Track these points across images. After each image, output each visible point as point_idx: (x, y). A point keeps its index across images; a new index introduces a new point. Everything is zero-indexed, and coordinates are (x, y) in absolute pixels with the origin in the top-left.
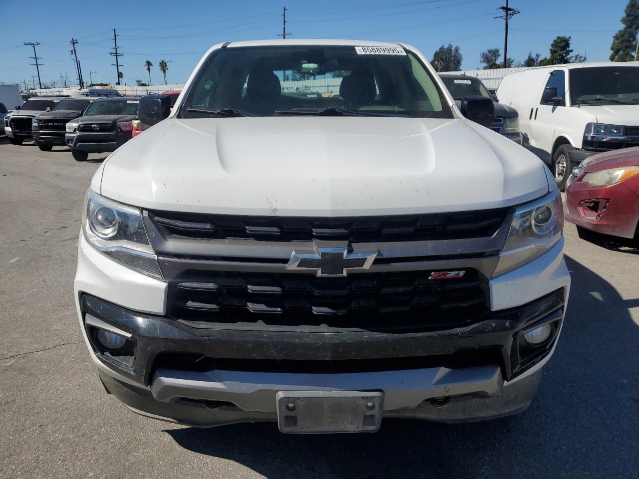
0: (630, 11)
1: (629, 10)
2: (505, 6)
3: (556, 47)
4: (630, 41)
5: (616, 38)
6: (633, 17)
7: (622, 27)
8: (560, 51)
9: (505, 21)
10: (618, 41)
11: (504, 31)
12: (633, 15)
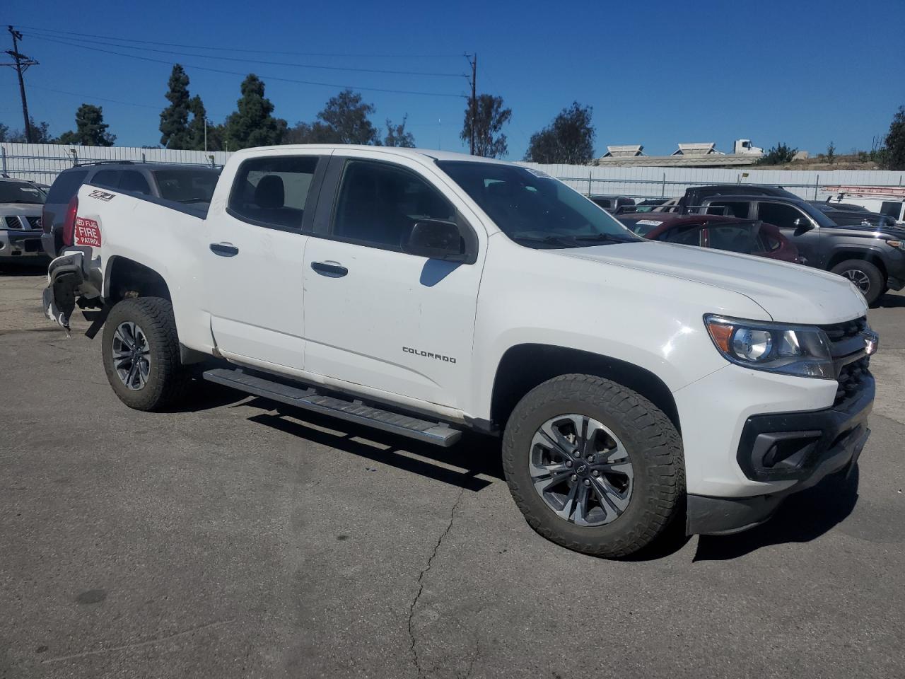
0: (175, 86)
1: (173, 84)
2: (14, 50)
3: (84, 118)
4: (180, 123)
5: (164, 116)
6: (180, 94)
7: (169, 104)
8: (91, 124)
9: (17, 72)
10: (168, 121)
11: (19, 87)
12: (179, 91)
